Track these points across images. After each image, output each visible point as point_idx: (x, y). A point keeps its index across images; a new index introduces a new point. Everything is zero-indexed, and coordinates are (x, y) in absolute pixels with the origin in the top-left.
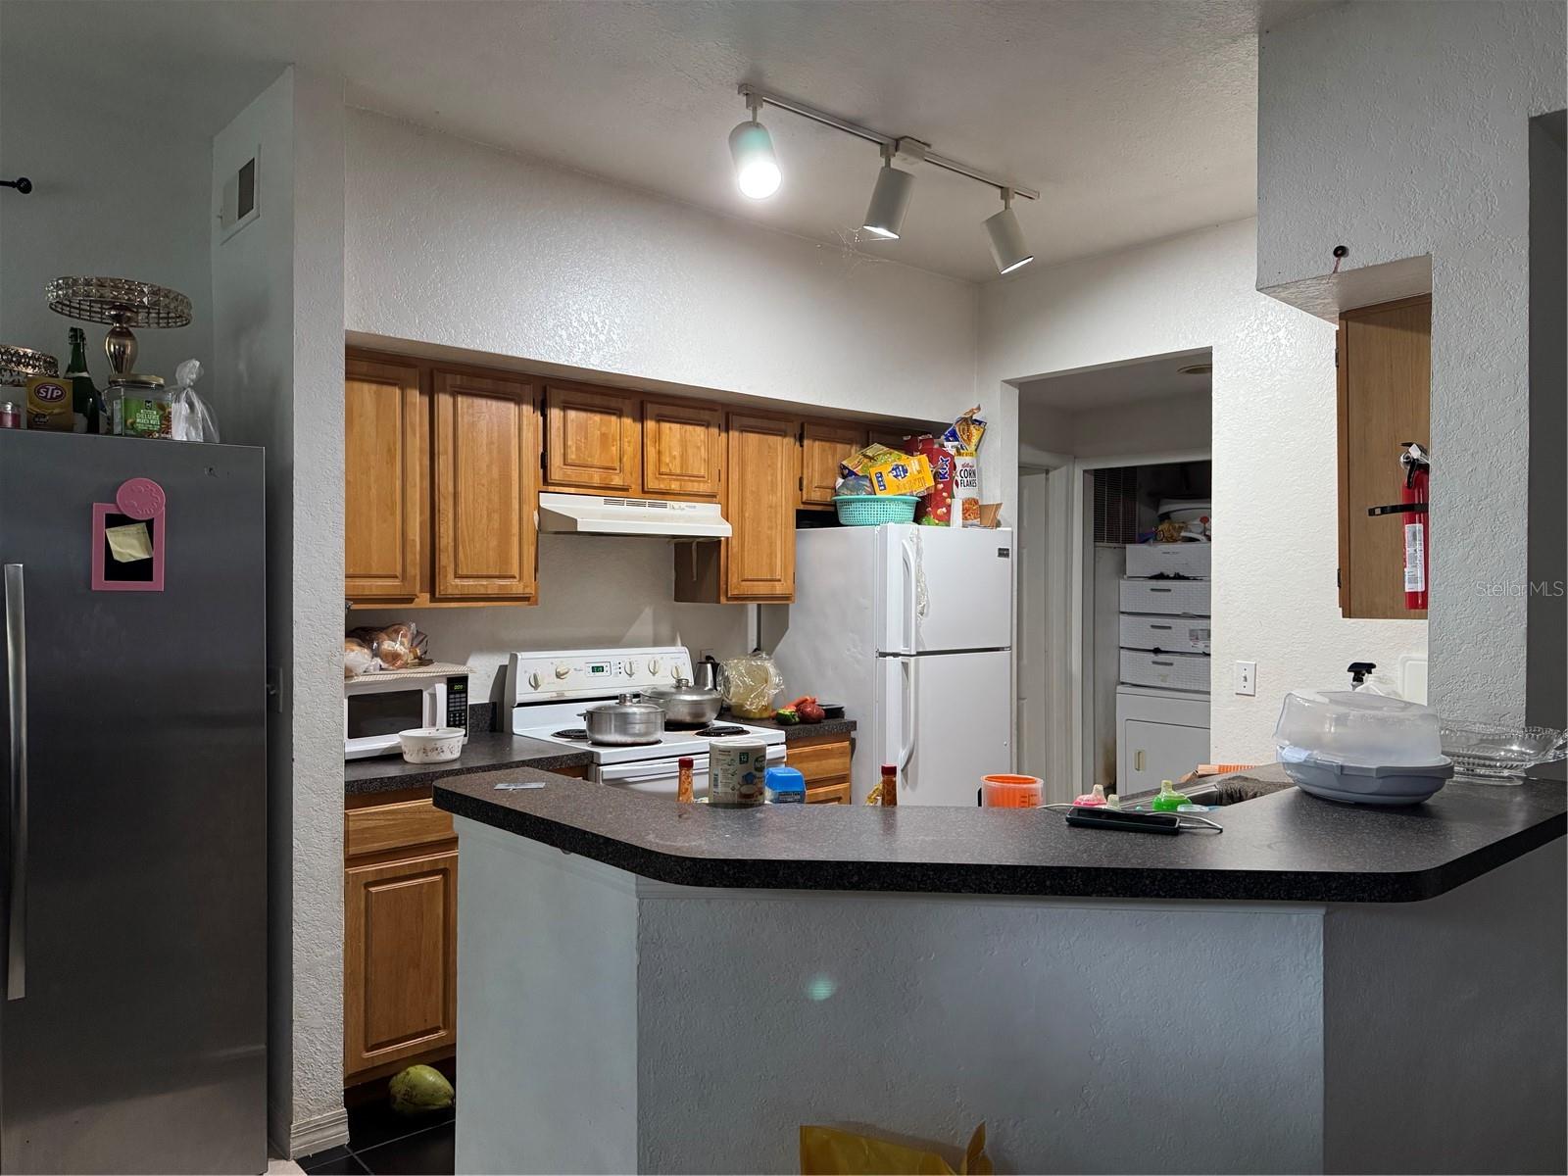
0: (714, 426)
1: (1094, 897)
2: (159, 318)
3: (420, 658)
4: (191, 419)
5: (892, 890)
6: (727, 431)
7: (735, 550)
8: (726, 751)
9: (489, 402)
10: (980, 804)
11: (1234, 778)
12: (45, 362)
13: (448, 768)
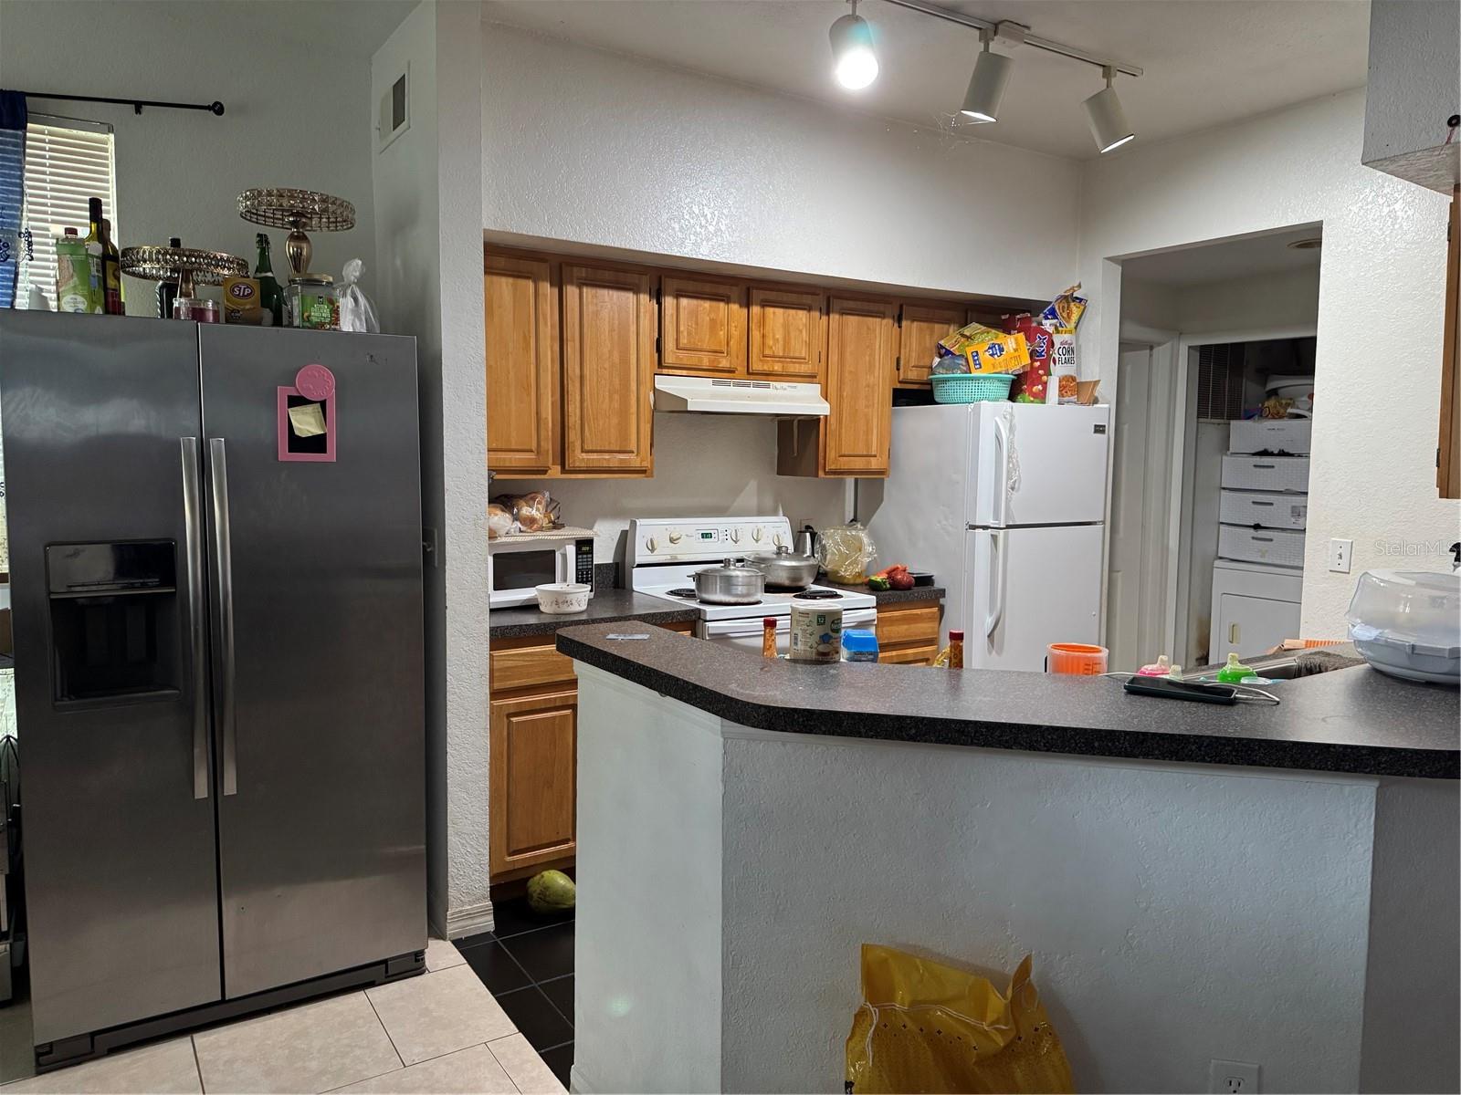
0: (815, 310)
1: (1141, 759)
2: (329, 222)
3: (554, 523)
4: (356, 312)
5: (947, 743)
6: (828, 314)
7: (833, 427)
8: (805, 614)
9: (611, 292)
10: (1046, 671)
11: (1316, 653)
12: (238, 264)
13: (576, 618)
